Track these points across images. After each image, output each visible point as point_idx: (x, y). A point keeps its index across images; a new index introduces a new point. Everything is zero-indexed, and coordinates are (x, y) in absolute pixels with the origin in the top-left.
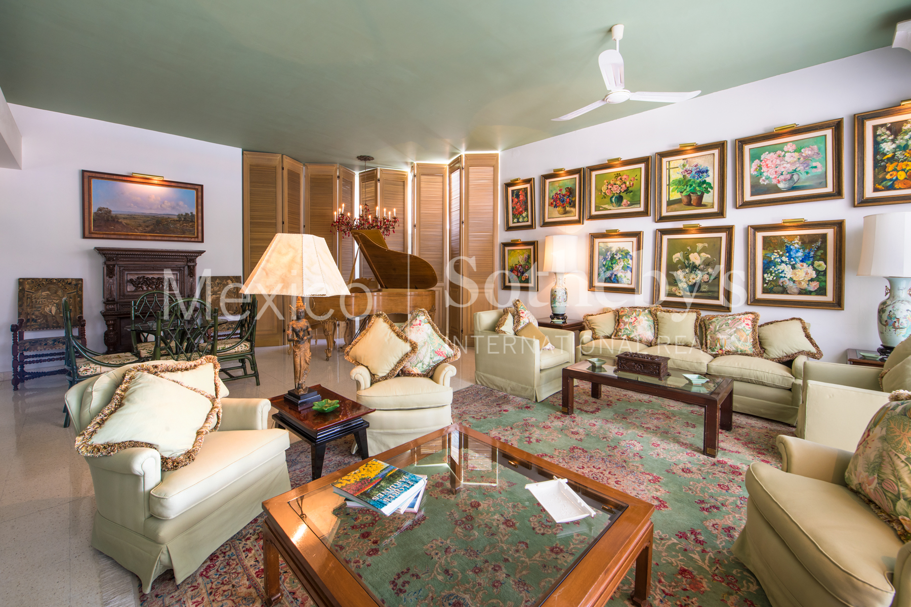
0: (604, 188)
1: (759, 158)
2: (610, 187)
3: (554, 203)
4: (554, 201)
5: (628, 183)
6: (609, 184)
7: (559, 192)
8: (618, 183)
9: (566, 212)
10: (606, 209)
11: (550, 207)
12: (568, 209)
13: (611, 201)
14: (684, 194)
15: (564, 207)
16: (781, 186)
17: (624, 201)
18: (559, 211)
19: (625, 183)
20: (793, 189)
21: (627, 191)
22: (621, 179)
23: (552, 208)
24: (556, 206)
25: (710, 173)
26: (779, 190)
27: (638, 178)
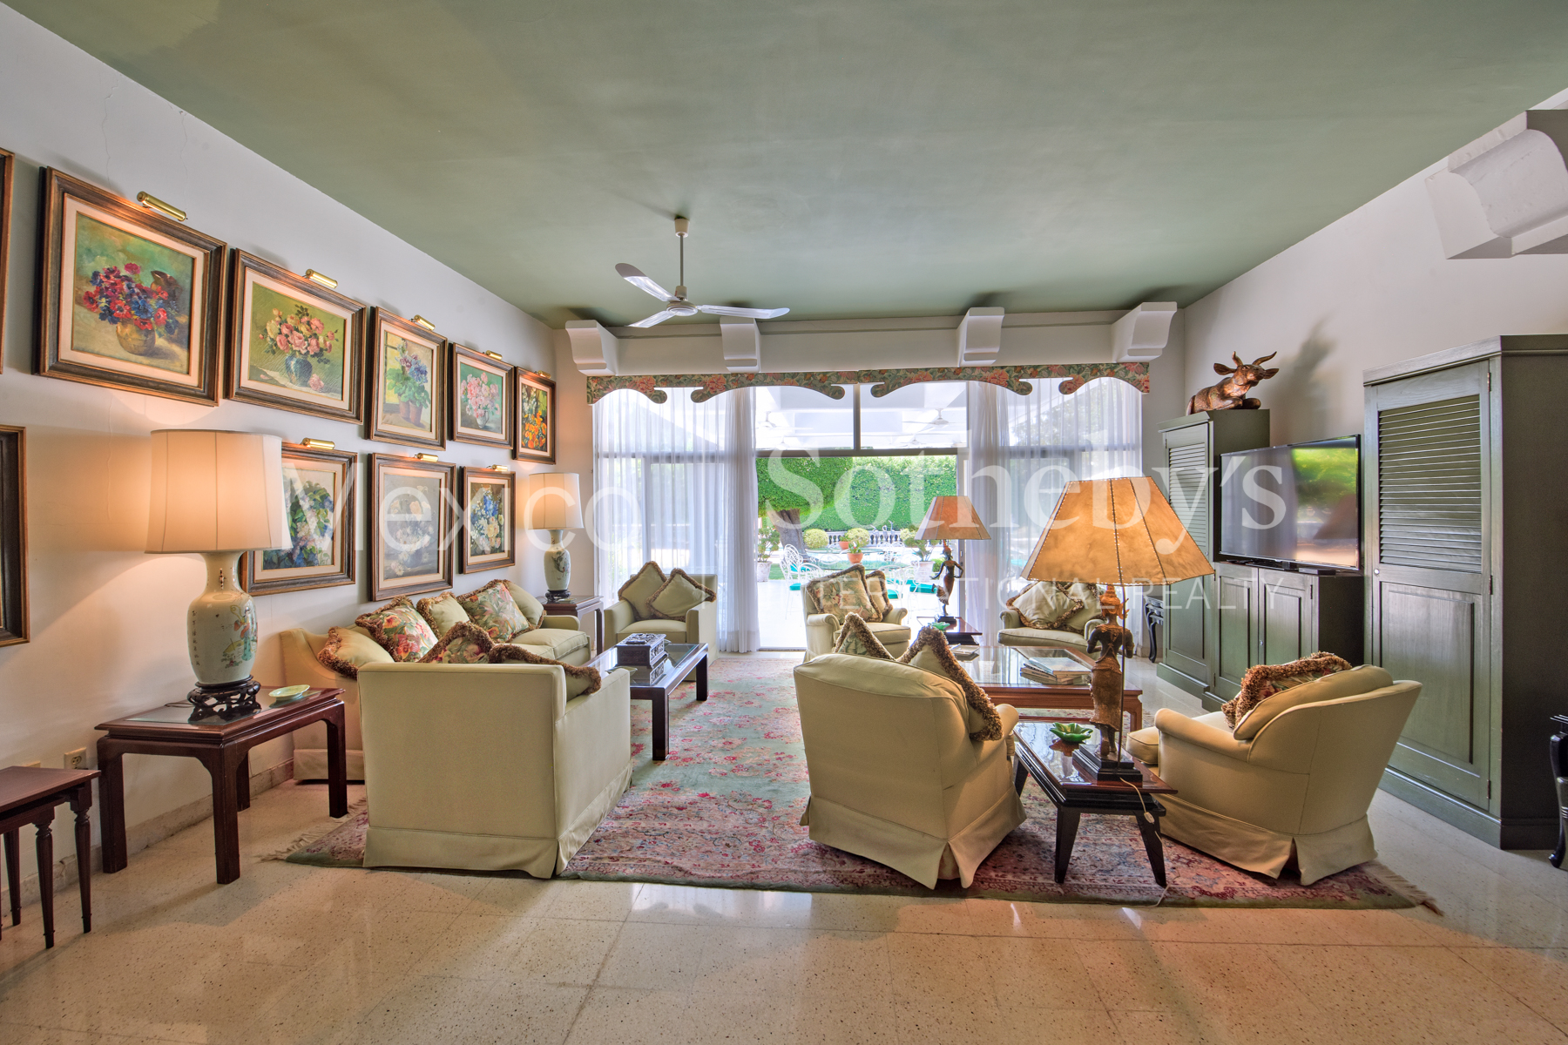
0: (272, 327)
1: (466, 380)
2: (285, 331)
3: (103, 302)
4: (100, 292)
5: (321, 340)
6: (283, 322)
7: (124, 273)
8: (303, 328)
9: (151, 352)
10: (272, 381)
11: (83, 311)
12: (160, 342)
13: (288, 367)
14: (403, 398)
15: (149, 332)
16: (479, 422)
17: (314, 377)
18: (122, 340)
19: (315, 336)
20: (485, 428)
21: (319, 354)
22: (309, 323)
23: (90, 318)
24: (108, 315)
25: (429, 375)
26: (477, 427)
27: (339, 336)
